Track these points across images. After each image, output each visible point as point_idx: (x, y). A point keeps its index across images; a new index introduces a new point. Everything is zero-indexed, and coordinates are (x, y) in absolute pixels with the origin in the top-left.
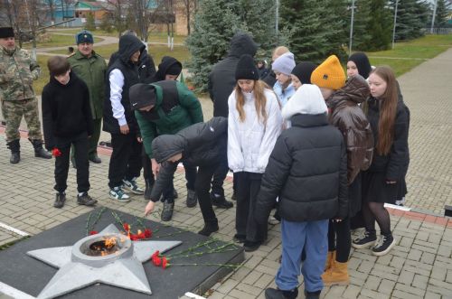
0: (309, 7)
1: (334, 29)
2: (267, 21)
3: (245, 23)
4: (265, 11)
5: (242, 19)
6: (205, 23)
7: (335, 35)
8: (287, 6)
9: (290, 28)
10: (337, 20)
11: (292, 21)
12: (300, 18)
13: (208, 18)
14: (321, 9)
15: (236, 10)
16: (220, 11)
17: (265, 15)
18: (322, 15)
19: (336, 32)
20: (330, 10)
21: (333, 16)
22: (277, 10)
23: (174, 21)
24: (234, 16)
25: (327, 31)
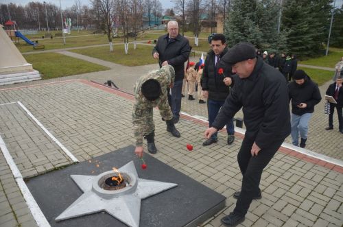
0: (302, 17)
1: (318, 32)
2: (272, 25)
3: (258, 26)
4: (271, 19)
5: (256, 24)
6: (232, 26)
7: (318, 36)
8: (287, 16)
9: (287, 31)
10: (320, 26)
11: (290, 26)
12: (295, 24)
13: (234, 23)
14: (310, 19)
15: (252, 18)
16: (242, 18)
17: (272, 21)
18: (310, 23)
19: (319, 34)
20: (316, 20)
21: (318, 24)
22: (280, 18)
23: (216, 26)
24: (251, 21)
25: (313, 33)
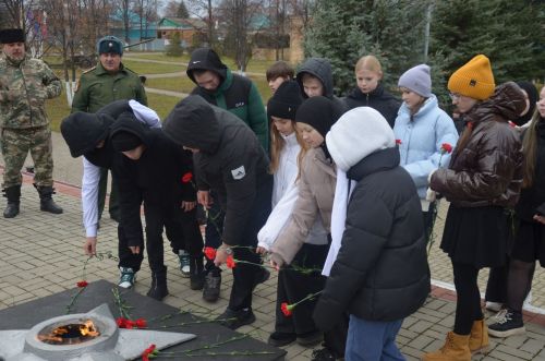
0: (481, 23)
1: (519, 56)
2: (411, 42)
3: (378, 45)
4: (409, 28)
5: (375, 40)
6: (321, 45)
7: (518, 65)
8: (446, 22)
9: (446, 54)
10: (524, 43)
11: (453, 45)
12: (466, 40)
13: (326, 38)
14: (498, 27)
15: (366, 27)
16: (343, 28)
17: (409, 34)
18: (500, 35)
19: (521, 60)
20: (512, 29)
21: (519, 37)
22: (428, 27)
24: (363, 34)
25: (505, 58)
